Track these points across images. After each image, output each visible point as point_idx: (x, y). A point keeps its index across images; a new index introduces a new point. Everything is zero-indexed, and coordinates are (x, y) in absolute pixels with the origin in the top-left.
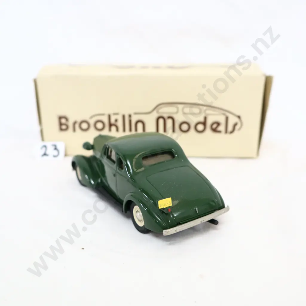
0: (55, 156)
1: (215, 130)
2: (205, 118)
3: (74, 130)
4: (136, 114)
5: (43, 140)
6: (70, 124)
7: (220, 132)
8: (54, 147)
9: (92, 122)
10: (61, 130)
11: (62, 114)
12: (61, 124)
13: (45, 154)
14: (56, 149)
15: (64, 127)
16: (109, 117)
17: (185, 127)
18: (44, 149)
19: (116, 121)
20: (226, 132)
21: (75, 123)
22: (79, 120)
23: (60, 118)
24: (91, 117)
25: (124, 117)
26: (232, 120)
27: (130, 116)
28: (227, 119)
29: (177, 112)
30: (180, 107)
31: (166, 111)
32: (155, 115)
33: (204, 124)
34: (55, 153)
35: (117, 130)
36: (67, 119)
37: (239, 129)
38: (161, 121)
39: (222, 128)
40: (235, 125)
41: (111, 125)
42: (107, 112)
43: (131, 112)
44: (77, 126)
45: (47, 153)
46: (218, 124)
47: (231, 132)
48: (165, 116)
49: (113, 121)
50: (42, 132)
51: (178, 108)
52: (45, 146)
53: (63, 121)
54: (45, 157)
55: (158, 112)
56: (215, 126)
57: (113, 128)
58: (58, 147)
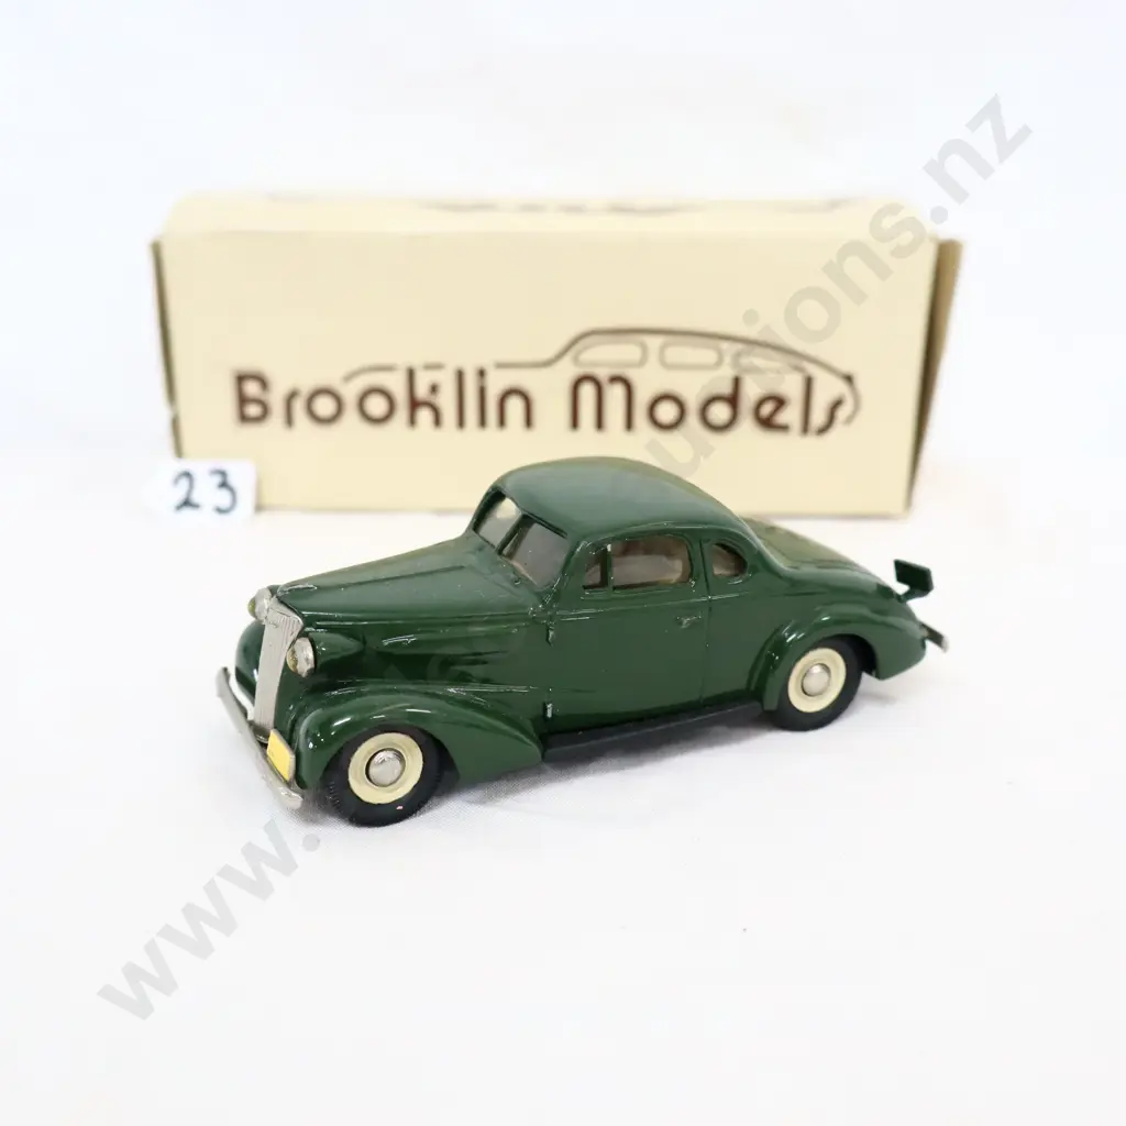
0: (220, 511)
1: (767, 423)
2: (737, 382)
3: (289, 420)
4: (501, 366)
5: (179, 451)
6: (276, 399)
7: (784, 428)
8: (217, 479)
9: (350, 393)
10: (244, 418)
11: (248, 363)
12: (243, 400)
13: (187, 503)
14: (224, 485)
15: (253, 410)
16: (411, 374)
17: (667, 412)
18: (184, 483)
19: (434, 389)
20: (805, 428)
21: (291, 397)
22: (306, 387)
23: (241, 379)
24: (349, 378)
25: (460, 375)
26: (827, 389)
27: (482, 373)
28: (809, 383)
29: (642, 362)
30: (654, 342)
31: (604, 358)
32: (567, 371)
33: (733, 400)
34: (223, 498)
35: (437, 421)
36: (263, 382)
37: (849, 420)
38: (587, 392)
39: (791, 415)
40: (836, 404)
41: (415, 404)
42: (403, 360)
43: (486, 361)
44: (299, 406)
45: (196, 498)
46: (780, 402)
47: (823, 430)
48: (603, 374)
49: (422, 391)
50: (175, 424)
51: (644, 349)
52: (187, 475)
53: (252, 388)
54: (187, 512)
55: (576, 360)
56: (767, 409)
57: (424, 415)
58: (233, 480)
